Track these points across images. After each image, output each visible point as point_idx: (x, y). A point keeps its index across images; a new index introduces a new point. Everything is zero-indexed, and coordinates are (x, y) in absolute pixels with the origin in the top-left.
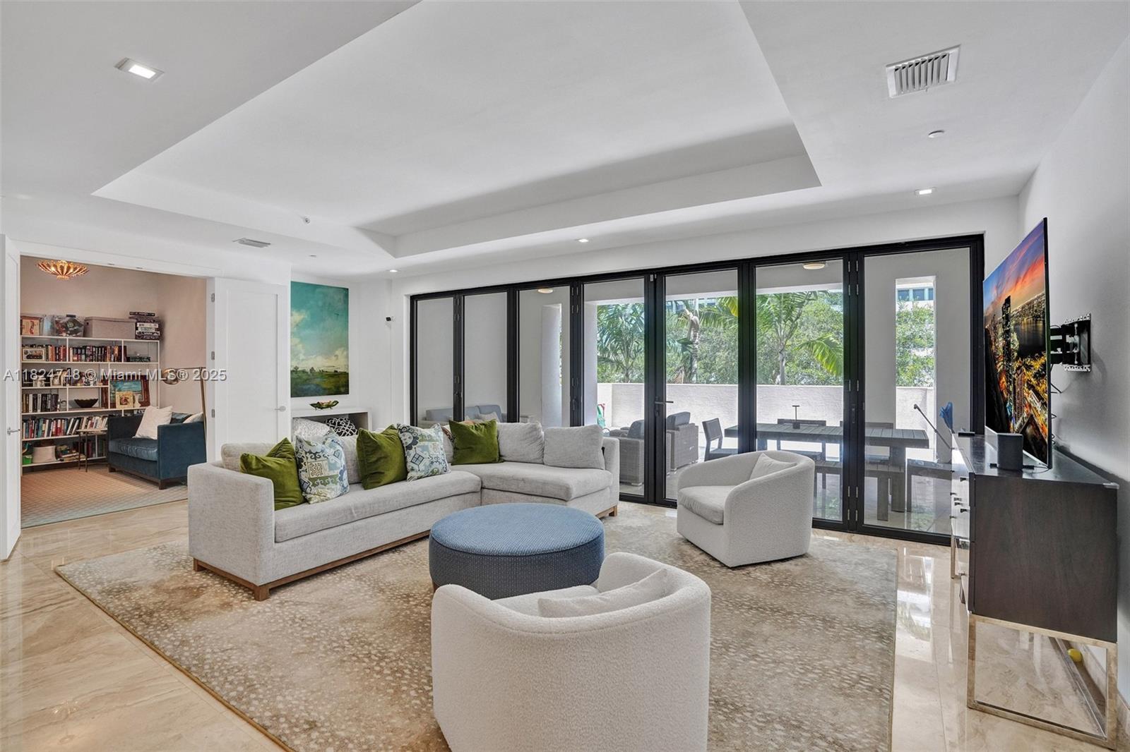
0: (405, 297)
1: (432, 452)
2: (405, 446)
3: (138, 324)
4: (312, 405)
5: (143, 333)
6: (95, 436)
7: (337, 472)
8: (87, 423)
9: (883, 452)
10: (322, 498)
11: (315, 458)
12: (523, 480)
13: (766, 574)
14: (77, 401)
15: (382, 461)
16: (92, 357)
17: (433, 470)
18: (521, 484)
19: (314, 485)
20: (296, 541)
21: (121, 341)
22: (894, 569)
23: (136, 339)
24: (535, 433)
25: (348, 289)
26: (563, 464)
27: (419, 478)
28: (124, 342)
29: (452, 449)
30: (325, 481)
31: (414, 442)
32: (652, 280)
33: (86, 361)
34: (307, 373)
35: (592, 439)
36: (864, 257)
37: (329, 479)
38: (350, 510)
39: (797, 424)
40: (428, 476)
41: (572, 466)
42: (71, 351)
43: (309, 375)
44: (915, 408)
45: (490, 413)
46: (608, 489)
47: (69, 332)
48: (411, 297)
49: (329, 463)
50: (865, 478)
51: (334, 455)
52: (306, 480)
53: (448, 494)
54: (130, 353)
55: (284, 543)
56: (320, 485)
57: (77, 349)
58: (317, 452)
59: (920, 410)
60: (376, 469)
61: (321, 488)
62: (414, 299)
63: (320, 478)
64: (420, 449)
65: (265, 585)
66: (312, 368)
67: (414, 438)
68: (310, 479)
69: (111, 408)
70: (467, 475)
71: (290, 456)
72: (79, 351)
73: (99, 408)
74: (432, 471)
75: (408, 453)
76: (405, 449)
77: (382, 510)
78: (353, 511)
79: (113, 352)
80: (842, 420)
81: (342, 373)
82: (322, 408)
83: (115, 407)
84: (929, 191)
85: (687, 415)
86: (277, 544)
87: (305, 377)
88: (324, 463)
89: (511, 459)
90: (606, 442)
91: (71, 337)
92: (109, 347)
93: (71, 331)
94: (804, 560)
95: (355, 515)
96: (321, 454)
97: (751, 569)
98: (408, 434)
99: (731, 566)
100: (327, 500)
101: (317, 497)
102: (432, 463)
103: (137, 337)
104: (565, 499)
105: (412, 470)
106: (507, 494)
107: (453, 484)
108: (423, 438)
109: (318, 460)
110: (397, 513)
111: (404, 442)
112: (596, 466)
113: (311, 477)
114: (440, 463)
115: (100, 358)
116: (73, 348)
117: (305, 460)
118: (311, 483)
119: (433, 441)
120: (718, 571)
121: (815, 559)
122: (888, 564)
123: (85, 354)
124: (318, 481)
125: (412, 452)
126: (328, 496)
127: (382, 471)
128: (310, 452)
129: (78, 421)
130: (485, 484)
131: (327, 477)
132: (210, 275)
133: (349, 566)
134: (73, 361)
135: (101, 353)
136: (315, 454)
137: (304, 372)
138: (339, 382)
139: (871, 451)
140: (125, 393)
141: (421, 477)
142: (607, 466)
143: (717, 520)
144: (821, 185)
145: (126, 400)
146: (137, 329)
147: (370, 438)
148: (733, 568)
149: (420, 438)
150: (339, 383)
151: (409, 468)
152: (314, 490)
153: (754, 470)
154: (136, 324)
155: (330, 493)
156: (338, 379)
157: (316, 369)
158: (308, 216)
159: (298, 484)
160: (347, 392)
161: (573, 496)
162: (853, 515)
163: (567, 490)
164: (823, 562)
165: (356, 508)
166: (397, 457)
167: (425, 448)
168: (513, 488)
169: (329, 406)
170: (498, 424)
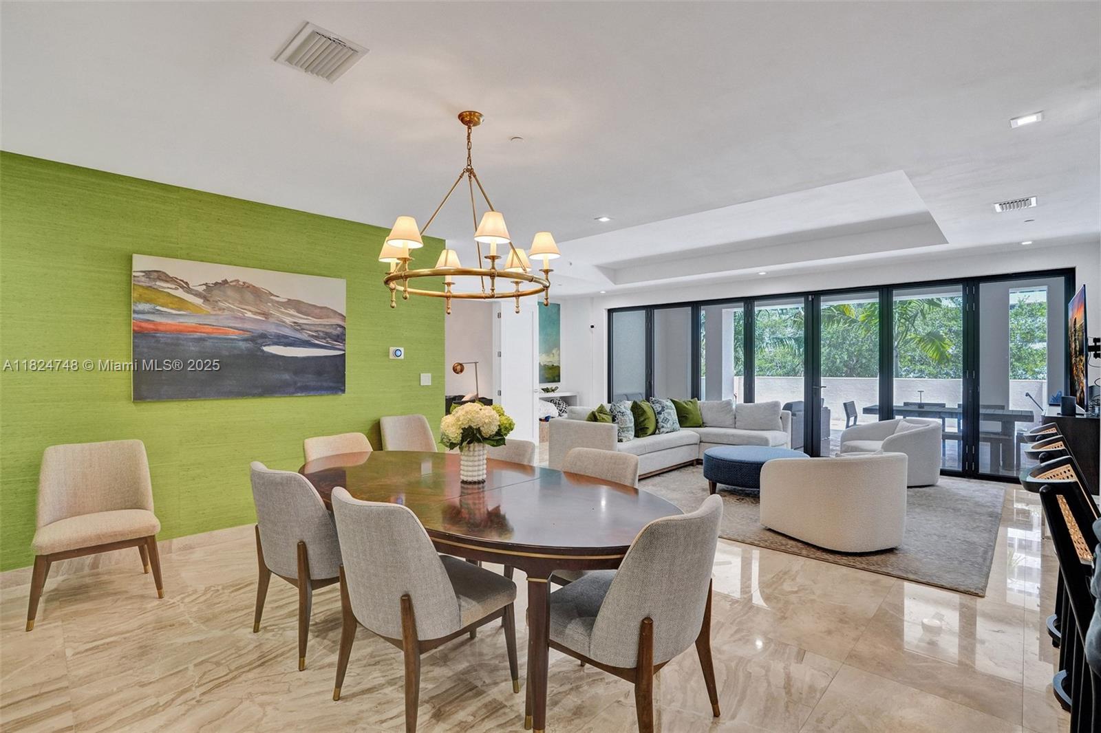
0: (604, 311)
1: (673, 416)
2: (656, 412)
4: (543, 389)
7: (632, 425)
9: (996, 427)
15: (646, 421)
17: (672, 429)
18: (731, 438)
19: (623, 432)
24: (729, 407)
25: (559, 305)
26: (752, 428)
27: (667, 432)
29: (678, 418)
30: (628, 429)
31: (662, 410)
32: (810, 299)
35: (774, 410)
36: (979, 283)
38: (637, 448)
39: (921, 405)
40: (671, 432)
41: (759, 429)
44: (1026, 396)
46: (786, 445)
48: (608, 310)
50: (980, 443)
51: (630, 414)
59: (1031, 397)
60: (643, 426)
61: (626, 433)
62: (610, 311)
63: (625, 428)
64: (666, 414)
67: (662, 407)
70: (692, 432)
75: (659, 416)
76: (657, 414)
78: (646, 447)
80: (961, 403)
81: (556, 367)
82: (550, 392)
84: (1029, 243)
88: (627, 419)
89: (711, 425)
90: (783, 413)
95: (647, 450)
96: (625, 413)
98: (658, 405)
101: (625, 438)
102: (674, 423)
105: (663, 427)
107: (685, 437)
108: (668, 407)
109: (624, 416)
111: (655, 410)
112: (777, 429)
113: (621, 427)
114: (677, 424)
117: (617, 416)
118: (621, 430)
119: (673, 409)
125: (662, 416)
126: (628, 439)
127: (646, 427)
130: (703, 439)
131: (629, 427)
136: (622, 413)
139: (986, 426)
142: (785, 430)
147: (640, 405)
149: (666, 407)
150: (556, 374)
151: (660, 426)
152: (623, 435)
153: (896, 431)
155: (629, 437)
156: (554, 371)
157: (542, 364)
160: (560, 381)
162: (970, 466)
166: (653, 418)
167: (669, 414)
169: (552, 390)
170: (699, 402)
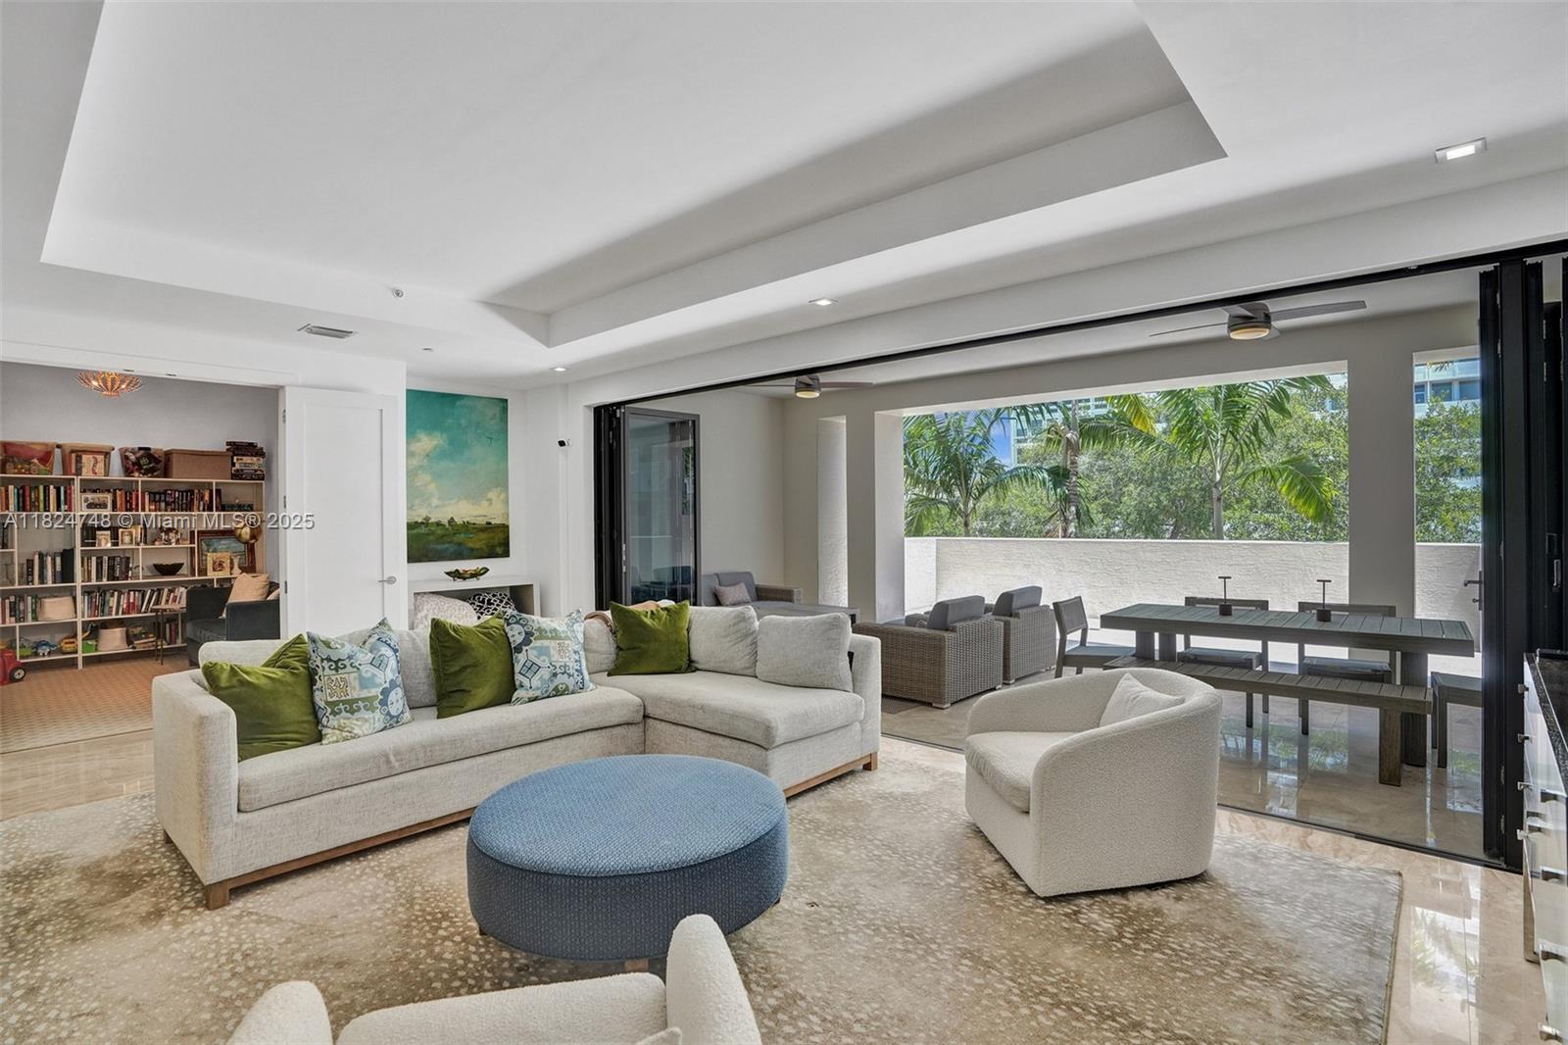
0: (585, 411)
1: (555, 657)
2: (513, 646)
3: (235, 458)
4: (447, 573)
5: (242, 470)
6: (177, 615)
7: (376, 691)
8: (168, 596)
10: (344, 734)
11: (337, 669)
12: (702, 708)
13: (1112, 916)
14: (156, 566)
15: (469, 670)
16: (173, 506)
17: (557, 687)
19: (334, 713)
20: (279, 809)
21: (211, 483)
22: (1390, 926)
23: (232, 479)
24: (742, 625)
25: (506, 400)
26: (783, 680)
27: (531, 700)
28: (216, 483)
29: (613, 649)
30: (352, 706)
31: (527, 641)
33: (166, 511)
34: (444, 525)
35: (829, 639)
37: (361, 704)
38: (387, 756)
39: (1226, 607)
40: (548, 697)
41: (797, 683)
42: (147, 497)
43: (447, 529)
45: (734, 585)
46: (857, 726)
47: (143, 471)
48: (595, 409)
49: (361, 678)
51: (371, 663)
52: (322, 704)
53: (577, 727)
54: (225, 500)
55: (256, 814)
56: (344, 714)
57: (155, 494)
58: (340, 660)
60: (459, 683)
61: (345, 719)
62: (601, 412)
63: (344, 702)
64: (535, 652)
65: (220, 883)
66: (452, 518)
67: (526, 633)
68: (327, 703)
69: (199, 575)
70: (623, 693)
71: (298, 664)
72: (157, 497)
73: (186, 576)
74: (556, 689)
75: (516, 658)
76: (512, 651)
77: (448, 755)
78: (392, 758)
79: (202, 498)
81: (497, 526)
82: (465, 579)
83: (206, 575)
84: (1469, 150)
85: (1037, 591)
86: (241, 815)
87: (440, 532)
88: (352, 678)
89: (707, 667)
90: (856, 644)
91: (146, 479)
92: (196, 491)
93: (145, 470)
94: (1199, 888)
95: (397, 764)
96: (347, 662)
97: (1084, 902)
98: (517, 627)
99: (1043, 895)
100: (354, 738)
101: (337, 732)
102: (555, 675)
103: (234, 476)
104: (763, 744)
105: (522, 686)
106: (681, 729)
107: (586, 711)
108: (542, 633)
109: (340, 671)
110: (480, 760)
111: (511, 640)
112: (834, 686)
113: (329, 699)
114: (569, 675)
115: (184, 506)
116: (150, 493)
117: (320, 671)
118: (329, 710)
119: (560, 638)
120: (1018, 903)
121: (1221, 886)
122: (1376, 910)
123: (165, 501)
124: (341, 706)
125: (522, 657)
126: (356, 731)
127: (467, 688)
128: (329, 659)
129: (155, 594)
130: (650, 711)
131: (356, 701)
132: (281, 383)
133: (391, 847)
134: (150, 510)
135: (186, 499)
136: (336, 662)
137: (438, 524)
138: (493, 538)
140: (219, 554)
141: (536, 699)
142: (857, 686)
143: (1019, 804)
144: (1226, 156)
145: (221, 564)
146: (233, 465)
147: (449, 633)
148: (1049, 900)
149: (537, 634)
150: (495, 541)
151: (517, 683)
152: (333, 721)
153: (1109, 705)
154: (232, 460)
155: (360, 726)
156: (492, 535)
157: (458, 521)
158: (399, 287)
159: (310, 711)
160: (506, 554)
161: (778, 741)
163: (768, 730)
164: (1235, 895)
165: (397, 753)
166: (494, 665)
167: (543, 651)
168: (689, 720)
169: (476, 575)
170: (692, 608)
